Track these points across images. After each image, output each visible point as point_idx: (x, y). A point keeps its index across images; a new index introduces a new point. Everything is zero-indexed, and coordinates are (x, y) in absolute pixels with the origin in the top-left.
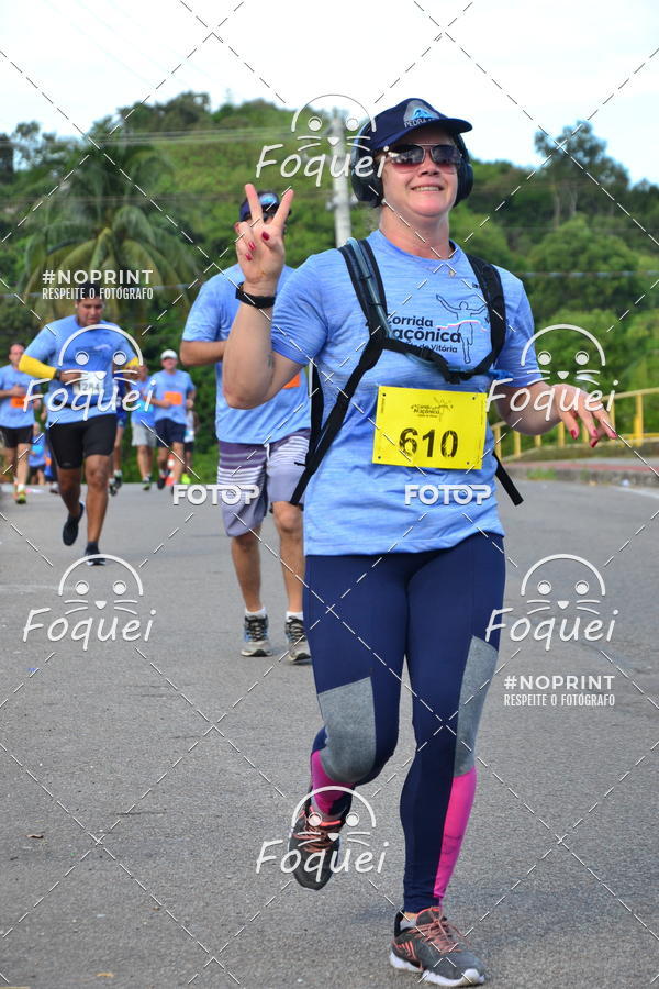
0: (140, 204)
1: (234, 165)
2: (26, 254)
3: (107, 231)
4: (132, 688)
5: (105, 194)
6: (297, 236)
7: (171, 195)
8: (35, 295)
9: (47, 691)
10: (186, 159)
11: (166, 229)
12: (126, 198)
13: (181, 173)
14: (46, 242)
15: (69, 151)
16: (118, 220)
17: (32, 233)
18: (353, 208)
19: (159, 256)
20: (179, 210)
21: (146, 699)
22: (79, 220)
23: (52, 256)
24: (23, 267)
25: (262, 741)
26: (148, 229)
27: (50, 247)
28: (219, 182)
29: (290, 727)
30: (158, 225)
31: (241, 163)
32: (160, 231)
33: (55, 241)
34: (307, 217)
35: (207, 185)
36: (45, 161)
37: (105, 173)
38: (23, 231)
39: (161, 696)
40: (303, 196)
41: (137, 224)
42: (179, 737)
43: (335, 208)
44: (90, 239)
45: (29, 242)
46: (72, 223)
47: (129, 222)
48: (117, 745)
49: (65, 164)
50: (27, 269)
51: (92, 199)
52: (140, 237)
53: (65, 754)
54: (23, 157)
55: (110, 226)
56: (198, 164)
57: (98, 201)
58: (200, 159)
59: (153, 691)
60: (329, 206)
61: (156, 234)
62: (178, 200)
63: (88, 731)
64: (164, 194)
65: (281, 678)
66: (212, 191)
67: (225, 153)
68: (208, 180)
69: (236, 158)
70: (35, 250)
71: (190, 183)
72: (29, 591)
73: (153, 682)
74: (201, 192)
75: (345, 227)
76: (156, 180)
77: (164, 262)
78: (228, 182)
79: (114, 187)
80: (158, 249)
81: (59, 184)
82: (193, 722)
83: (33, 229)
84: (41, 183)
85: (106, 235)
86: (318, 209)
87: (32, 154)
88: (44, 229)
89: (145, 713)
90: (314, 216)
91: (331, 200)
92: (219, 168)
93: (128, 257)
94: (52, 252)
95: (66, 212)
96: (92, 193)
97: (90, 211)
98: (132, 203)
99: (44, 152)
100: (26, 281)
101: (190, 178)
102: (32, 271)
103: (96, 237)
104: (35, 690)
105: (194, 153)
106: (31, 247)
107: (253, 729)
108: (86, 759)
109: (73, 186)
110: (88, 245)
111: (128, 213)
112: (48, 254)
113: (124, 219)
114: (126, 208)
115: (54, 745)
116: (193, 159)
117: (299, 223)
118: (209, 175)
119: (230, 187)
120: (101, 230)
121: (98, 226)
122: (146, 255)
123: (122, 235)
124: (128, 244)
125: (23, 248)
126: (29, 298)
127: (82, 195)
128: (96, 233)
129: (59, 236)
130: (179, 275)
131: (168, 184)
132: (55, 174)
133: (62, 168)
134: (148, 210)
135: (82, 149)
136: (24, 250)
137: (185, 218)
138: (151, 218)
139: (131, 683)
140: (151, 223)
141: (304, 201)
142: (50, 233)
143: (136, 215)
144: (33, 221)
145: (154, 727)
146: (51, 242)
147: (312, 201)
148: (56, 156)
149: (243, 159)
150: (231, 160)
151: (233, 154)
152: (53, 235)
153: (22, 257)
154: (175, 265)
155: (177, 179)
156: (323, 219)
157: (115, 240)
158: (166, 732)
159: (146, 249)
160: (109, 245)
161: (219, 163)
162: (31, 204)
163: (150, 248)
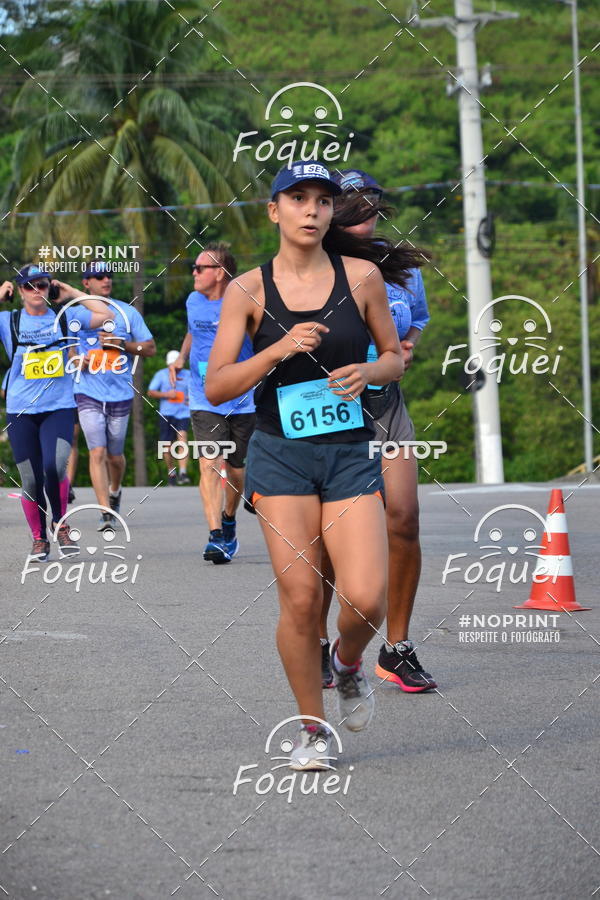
0: (177, 85)
1: (313, 30)
2: (14, 156)
3: (129, 123)
4: (166, 780)
5: (128, 70)
6: (402, 134)
7: (222, 72)
8: (27, 214)
9: (42, 782)
10: (243, 20)
11: (213, 122)
12: (157, 76)
13: (237, 41)
14: (43, 139)
15: (76, 8)
16: (146, 108)
17: (23, 127)
18: (484, 92)
19: (204, 160)
20: (232, 94)
21: (185, 797)
22: (89, 108)
23: (51, 159)
24: (9, 173)
25: (351, 857)
26: (190, 122)
27: (48, 147)
28: (292, 55)
29: (392, 837)
30: (203, 115)
31: (325, 26)
32: (207, 125)
33: (55, 138)
34: (418, 105)
35: (274, 59)
36: (39, 22)
37: (127, 39)
38: (9, 122)
39: (208, 791)
40: (412, 75)
41: (173, 115)
42: (230, 851)
43: (459, 90)
44: (106, 135)
45: (17, 138)
46: (80, 112)
47: (162, 111)
48: (143, 861)
49: (70, 27)
50: (15, 177)
51: (109, 77)
52: (177, 133)
53: (70, 873)
54: (9, 16)
55: (135, 117)
56: (261, 29)
57: (117, 79)
58: (265, 21)
59: (195, 783)
60: (450, 89)
61: (200, 129)
62: (232, 81)
63: (102, 839)
64: (211, 71)
65: (380, 768)
66: (280, 66)
67: (300, 12)
68: (276, 50)
69: (316, 20)
70: (26, 149)
71: (250, 55)
72: (17, 638)
73: (195, 770)
74: (265, 69)
75: (474, 121)
76: (202, 51)
77: (212, 169)
78: (306, 55)
79: (139, 60)
80: (202, 151)
81: (60, 56)
82: (253, 830)
83: (22, 120)
84: (34, 54)
85: (129, 131)
86: (433, 93)
87: (23, 12)
88: (41, 121)
89: (184, 815)
90: (428, 103)
91: (453, 81)
92: (290, 34)
93: (160, 162)
94: (52, 152)
95: (73, 95)
96: (110, 69)
97: (107, 94)
98: (167, 83)
99: (40, 10)
100: (13, 194)
101: (250, 48)
102: (23, 181)
103: (115, 133)
104: (26, 781)
105: (255, 13)
106: (21, 146)
107: (339, 840)
108: (99, 881)
109: (81, 58)
110: (101, 144)
111: (161, 98)
112: (47, 155)
113: (156, 107)
114: (158, 91)
115: (53, 860)
116: (253, 21)
117: (406, 113)
118: (277, 44)
119: (307, 61)
120: (122, 123)
121: (116, 117)
122: (186, 158)
123: (151, 129)
124: (159, 142)
125: (9, 146)
126: (19, 218)
127: (97, 71)
128: (114, 127)
129: (61, 130)
130: (234, 188)
131: (216, 58)
132: (55, 40)
133: (65, 31)
134: (189, 94)
135: (94, 6)
136: (11, 152)
137: (242, 105)
138: (193, 105)
139: (163, 773)
140: (192, 112)
141: (412, 82)
142: (47, 125)
143: (171, 101)
144: (23, 108)
145: (197, 835)
146: (50, 139)
147: (424, 82)
148: (56, 15)
149: (325, 20)
150: (307, 23)
151: (312, 14)
152: (53, 128)
153: (8, 161)
154: (227, 174)
155: (231, 49)
156: (440, 108)
157: (141, 137)
158: (214, 842)
159: (185, 150)
160: (133, 144)
161: (291, 28)
162: (20, 84)
163: (191, 149)
